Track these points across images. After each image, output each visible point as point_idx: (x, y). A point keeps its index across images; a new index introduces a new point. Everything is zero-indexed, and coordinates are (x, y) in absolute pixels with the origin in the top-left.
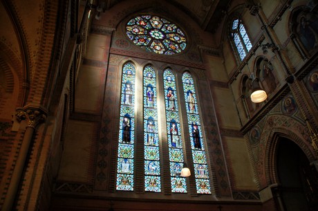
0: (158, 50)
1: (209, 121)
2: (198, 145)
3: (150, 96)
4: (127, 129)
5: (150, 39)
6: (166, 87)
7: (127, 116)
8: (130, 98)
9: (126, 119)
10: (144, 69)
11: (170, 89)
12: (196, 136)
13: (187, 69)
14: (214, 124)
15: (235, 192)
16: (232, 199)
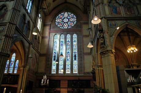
0: (66, 27)
1: (80, 51)
2: (75, 59)
3: (62, 45)
4: (55, 57)
5: (63, 23)
6: (67, 41)
7: (55, 53)
8: (56, 47)
9: (55, 54)
10: (60, 36)
11: (68, 41)
12: (75, 56)
13: (75, 32)
14: (81, 51)
15: (84, 73)
16: (83, 75)
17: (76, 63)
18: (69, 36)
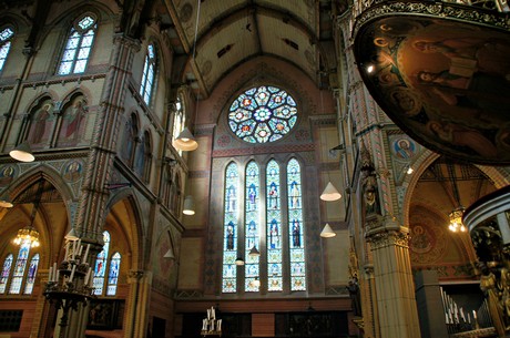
0: (263, 136)
1: (311, 215)
2: (297, 244)
3: (253, 198)
4: (231, 237)
5: (255, 123)
6: (269, 184)
7: (231, 224)
8: (234, 204)
9: (230, 228)
10: (246, 167)
11: (273, 185)
12: (297, 234)
13: (293, 155)
14: (315, 218)
15: (327, 289)
16: (323, 295)
17: (298, 255)
18: (273, 167)
